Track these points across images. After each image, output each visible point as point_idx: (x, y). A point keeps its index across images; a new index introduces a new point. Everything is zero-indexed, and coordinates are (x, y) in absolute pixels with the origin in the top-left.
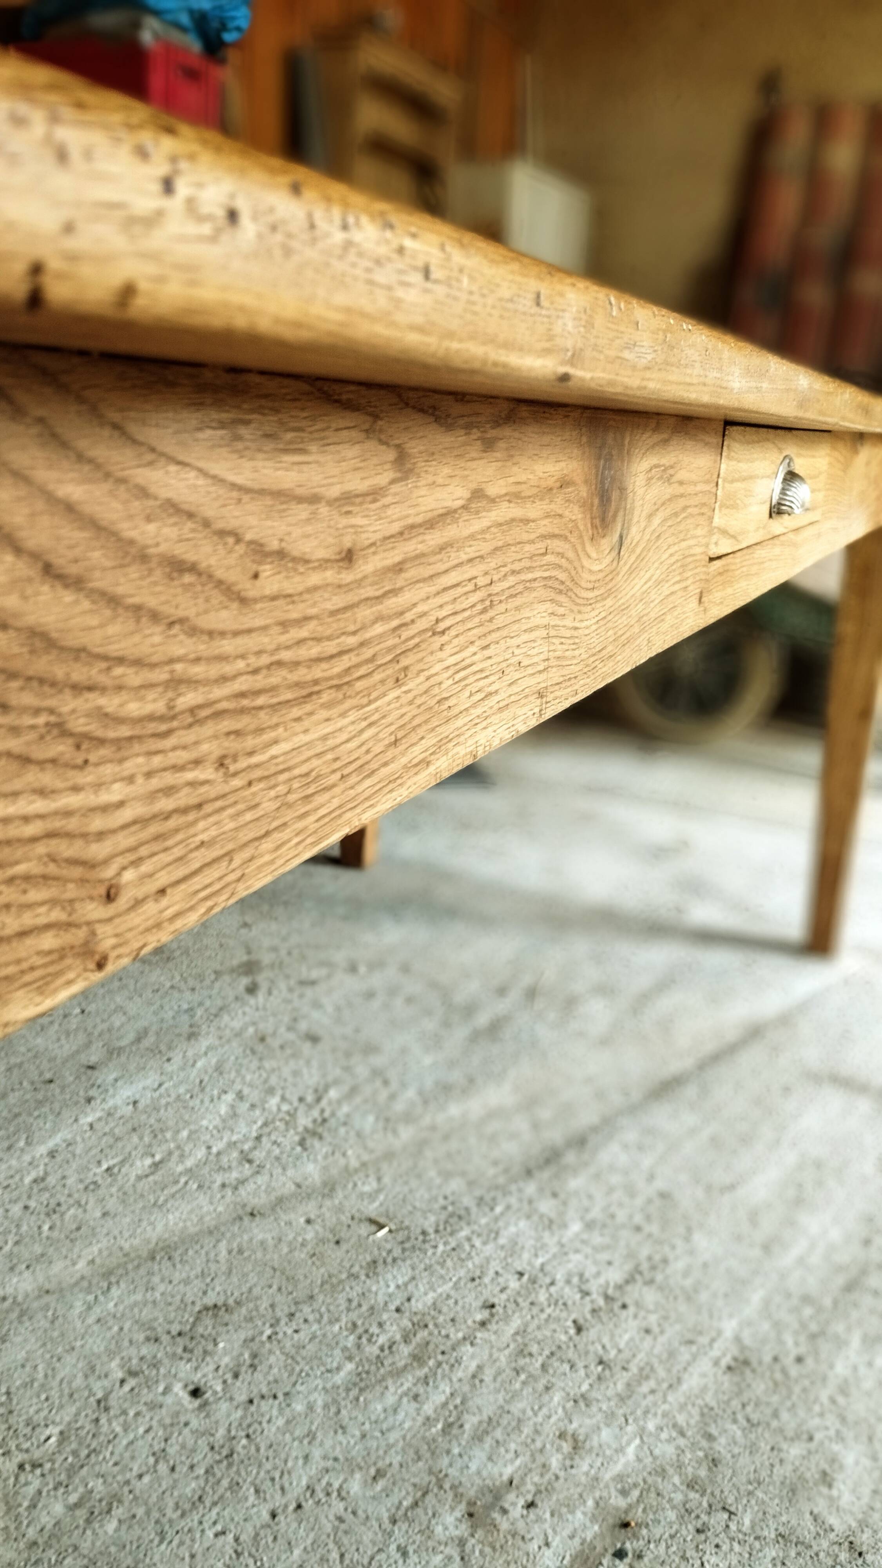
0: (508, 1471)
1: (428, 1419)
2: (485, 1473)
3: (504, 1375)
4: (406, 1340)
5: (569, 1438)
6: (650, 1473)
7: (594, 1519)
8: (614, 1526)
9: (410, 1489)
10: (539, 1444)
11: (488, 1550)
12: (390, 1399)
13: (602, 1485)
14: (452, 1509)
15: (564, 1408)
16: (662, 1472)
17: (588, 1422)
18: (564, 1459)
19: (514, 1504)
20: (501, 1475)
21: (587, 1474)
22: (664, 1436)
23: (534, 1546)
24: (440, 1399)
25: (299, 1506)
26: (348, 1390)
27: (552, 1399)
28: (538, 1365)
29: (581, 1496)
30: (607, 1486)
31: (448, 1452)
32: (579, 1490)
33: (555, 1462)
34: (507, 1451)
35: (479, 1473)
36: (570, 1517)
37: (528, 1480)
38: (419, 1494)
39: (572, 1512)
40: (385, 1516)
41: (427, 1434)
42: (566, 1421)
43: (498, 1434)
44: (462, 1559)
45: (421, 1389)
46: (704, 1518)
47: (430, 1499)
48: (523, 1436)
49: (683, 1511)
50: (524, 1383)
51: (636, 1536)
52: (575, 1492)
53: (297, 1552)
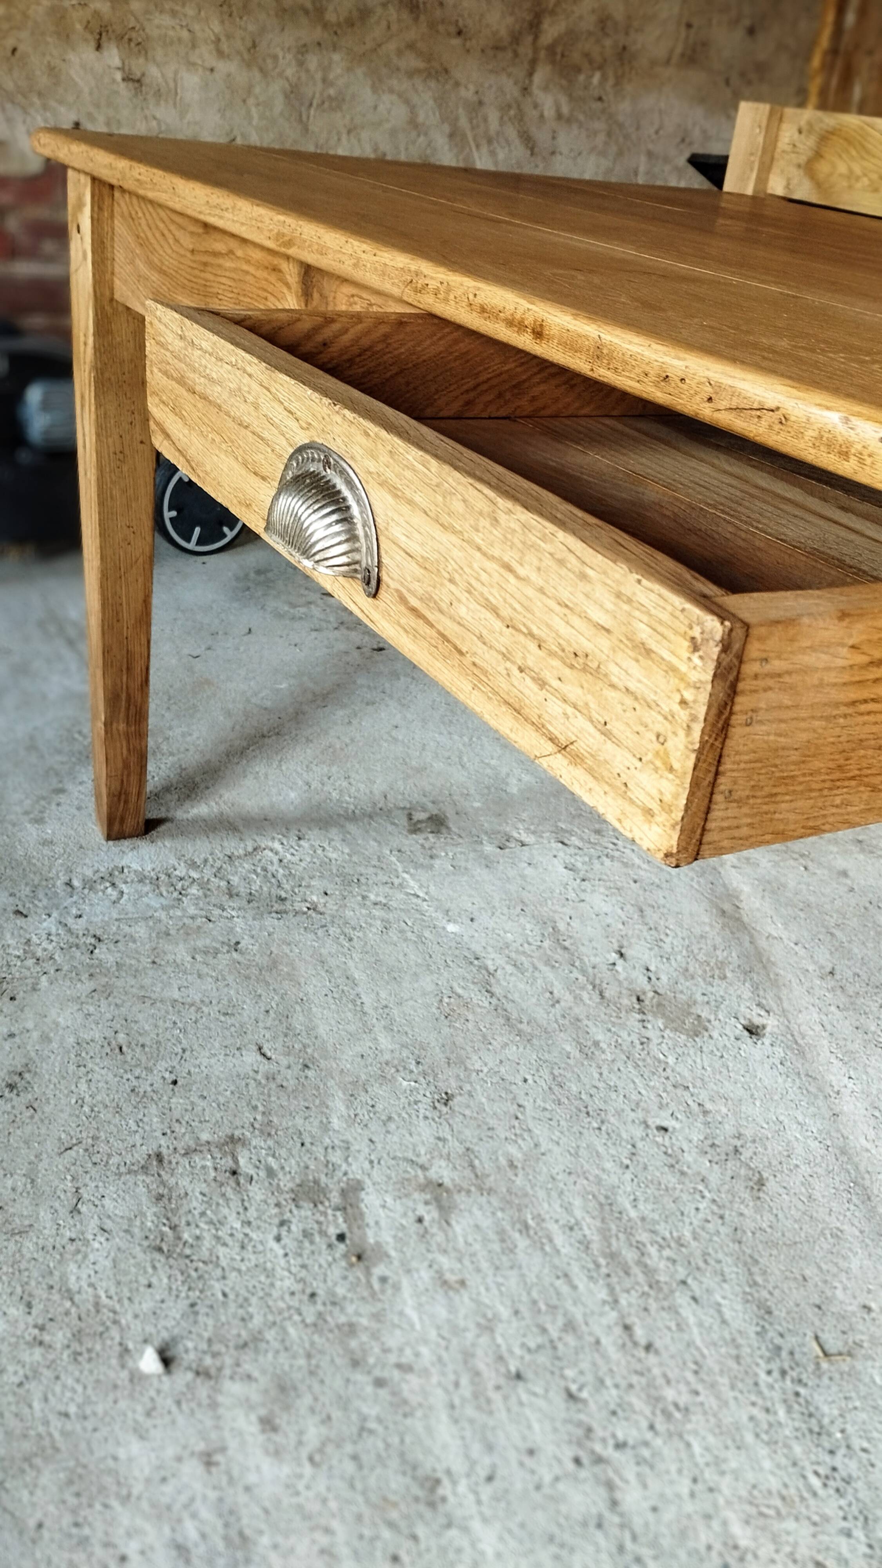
0: (458, 1229)
1: (543, 1220)
2: (466, 1214)
3: (554, 1296)
4: (641, 1264)
5: (457, 1286)
6: (384, 1310)
7: (378, 1243)
8: (364, 1251)
9: (487, 1172)
10: (466, 1262)
11: (407, 1176)
12: (578, 1213)
13: (401, 1272)
14: (453, 1180)
15: (487, 1306)
16: (377, 1317)
17: (463, 1311)
18: (441, 1268)
19: (429, 1212)
20: (458, 1222)
21: (417, 1270)
23: (389, 1200)
24: (559, 1240)
25: (516, 1118)
26: (607, 1197)
27: (505, 1306)
28: (549, 1326)
29: (402, 1252)
30: (397, 1274)
31: (502, 1210)
32: (408, 1255)
33: (444, 1261)
34: (475, 1240)
35: (470, 1212)
36: (392, 1233)
37: (441, 1234)
38: (479, 1173)
39: (395, 1237)
40: (476, 1148)
41: (528, 1211)
42: (474, 1297)
43: (496, 1247)
44: (412, 1161)
45: (578, 1235)
46: (320, 1307)
47: (468, 1172)
48: (482, 1261)
49: (337, 1300)
50: (535, 1302)
51: (345, 1256)
52: (408, 1251)
53: (484, 1100)
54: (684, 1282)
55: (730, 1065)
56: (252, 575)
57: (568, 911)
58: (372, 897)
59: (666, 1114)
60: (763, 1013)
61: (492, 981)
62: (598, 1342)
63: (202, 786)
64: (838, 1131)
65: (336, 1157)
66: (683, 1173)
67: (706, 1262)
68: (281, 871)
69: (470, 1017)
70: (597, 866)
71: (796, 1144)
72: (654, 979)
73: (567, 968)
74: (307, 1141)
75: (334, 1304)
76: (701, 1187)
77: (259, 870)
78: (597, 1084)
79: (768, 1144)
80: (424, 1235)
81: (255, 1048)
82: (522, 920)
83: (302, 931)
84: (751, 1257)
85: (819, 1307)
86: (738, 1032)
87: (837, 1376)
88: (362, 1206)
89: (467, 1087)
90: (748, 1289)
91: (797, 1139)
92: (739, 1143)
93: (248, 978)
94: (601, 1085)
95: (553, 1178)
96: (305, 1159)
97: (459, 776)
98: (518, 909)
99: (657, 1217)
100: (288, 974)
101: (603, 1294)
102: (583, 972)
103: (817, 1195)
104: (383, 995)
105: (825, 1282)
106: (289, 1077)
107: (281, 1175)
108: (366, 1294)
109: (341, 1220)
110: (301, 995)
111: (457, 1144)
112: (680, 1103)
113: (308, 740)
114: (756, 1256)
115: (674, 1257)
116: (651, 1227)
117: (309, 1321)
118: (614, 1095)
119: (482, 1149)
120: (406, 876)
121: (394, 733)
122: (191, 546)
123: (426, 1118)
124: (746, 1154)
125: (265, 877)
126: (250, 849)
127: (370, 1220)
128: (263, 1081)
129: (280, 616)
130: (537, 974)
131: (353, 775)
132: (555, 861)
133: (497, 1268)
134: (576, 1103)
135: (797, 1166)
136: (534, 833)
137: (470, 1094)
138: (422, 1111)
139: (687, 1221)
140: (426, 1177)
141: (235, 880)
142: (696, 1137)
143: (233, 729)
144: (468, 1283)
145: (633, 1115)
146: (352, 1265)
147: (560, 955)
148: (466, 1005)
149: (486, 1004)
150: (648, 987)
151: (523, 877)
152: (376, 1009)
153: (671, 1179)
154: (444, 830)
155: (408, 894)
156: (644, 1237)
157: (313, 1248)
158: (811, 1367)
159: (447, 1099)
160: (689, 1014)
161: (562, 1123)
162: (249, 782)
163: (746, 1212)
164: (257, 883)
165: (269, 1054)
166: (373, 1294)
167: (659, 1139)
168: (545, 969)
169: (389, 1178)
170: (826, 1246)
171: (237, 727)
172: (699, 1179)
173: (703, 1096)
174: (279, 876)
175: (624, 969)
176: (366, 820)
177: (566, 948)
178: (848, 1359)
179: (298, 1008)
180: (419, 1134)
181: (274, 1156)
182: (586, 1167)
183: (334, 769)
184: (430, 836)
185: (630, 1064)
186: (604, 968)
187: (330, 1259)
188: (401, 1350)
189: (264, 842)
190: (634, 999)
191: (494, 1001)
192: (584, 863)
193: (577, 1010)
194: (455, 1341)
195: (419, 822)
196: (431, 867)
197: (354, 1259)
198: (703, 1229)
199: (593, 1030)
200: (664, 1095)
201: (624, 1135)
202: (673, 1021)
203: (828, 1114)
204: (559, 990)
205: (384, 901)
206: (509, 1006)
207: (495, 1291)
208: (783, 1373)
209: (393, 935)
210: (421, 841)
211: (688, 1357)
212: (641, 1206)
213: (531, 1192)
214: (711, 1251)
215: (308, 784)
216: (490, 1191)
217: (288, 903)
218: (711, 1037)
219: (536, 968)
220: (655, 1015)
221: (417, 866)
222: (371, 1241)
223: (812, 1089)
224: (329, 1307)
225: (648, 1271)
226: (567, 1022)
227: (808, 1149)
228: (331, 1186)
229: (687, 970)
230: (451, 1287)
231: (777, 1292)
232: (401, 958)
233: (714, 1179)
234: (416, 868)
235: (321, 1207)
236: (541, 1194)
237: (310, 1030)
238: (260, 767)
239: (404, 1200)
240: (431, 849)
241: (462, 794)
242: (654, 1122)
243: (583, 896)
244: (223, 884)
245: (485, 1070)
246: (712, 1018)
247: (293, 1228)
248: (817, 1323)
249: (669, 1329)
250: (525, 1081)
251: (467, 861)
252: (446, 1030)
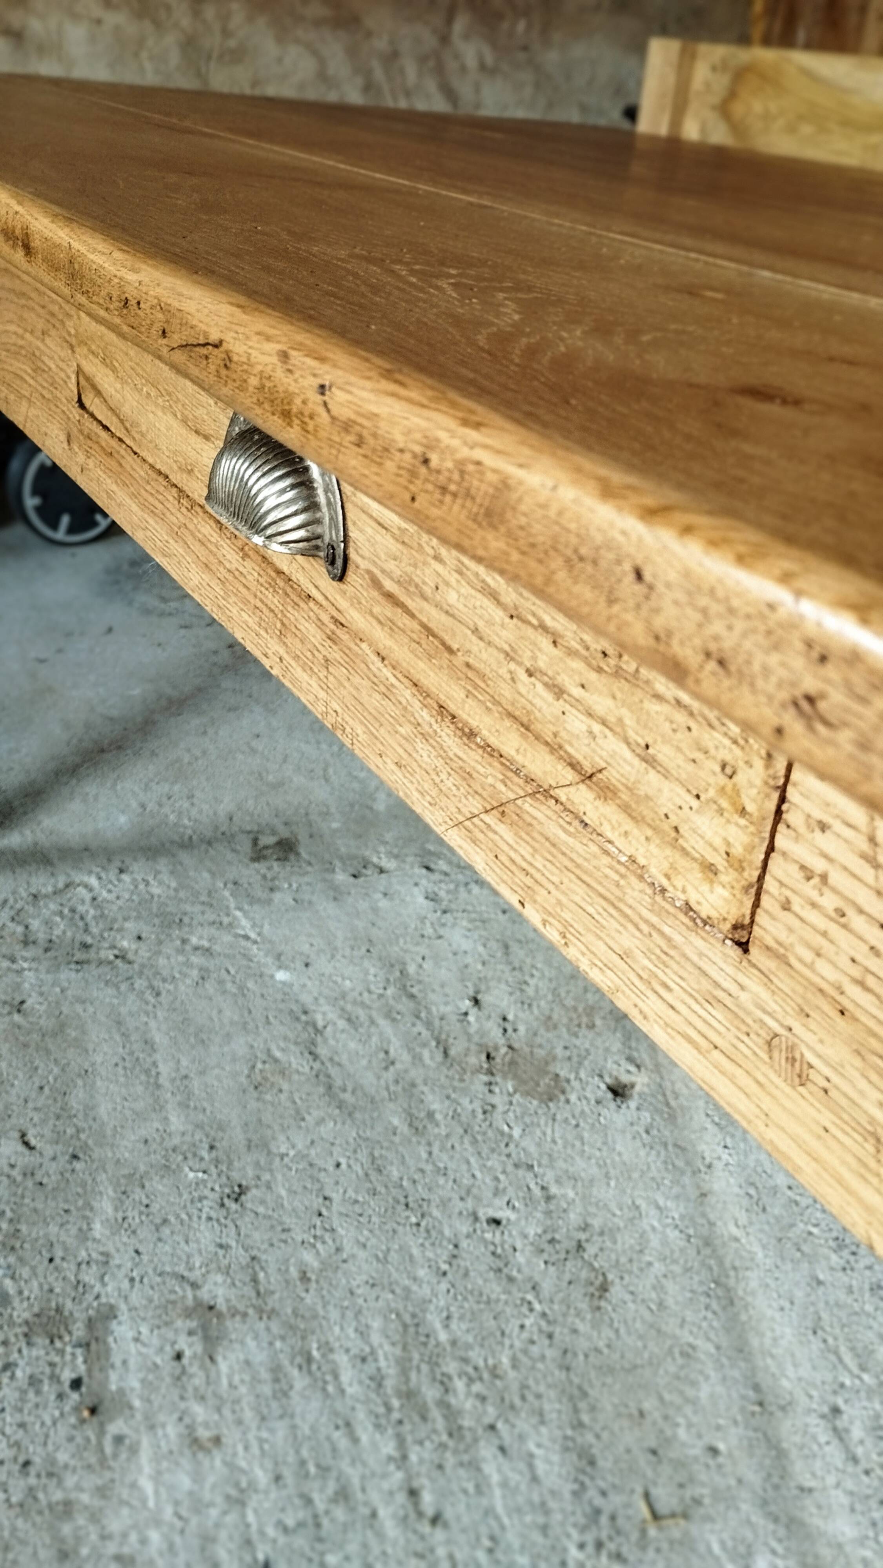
0: (223, 1366)
1: (331, 1350)
2: (237, 1346)
3: (329, 1454)
4: (443, 1404)
5: (209, 1445)
6: (113, 1481)
7: (121, 1391)
8: (101, 1402)
9: (272, 1288)
10: (226, 1412)
11: (173, 1297)
12: (376, 1338)
13: (142, 1428)
14: (228, 1301)
15: (243, 1471)
16: (102, 1492)
17: (211, 1480)
18: (194, 1421)
19: (190, 1345)
20: (225, 1358)
21: (164, 1426)
22: (133, 1537)
23: (144, 1330)
24: (346, 1376)
25: (320, 1215)
26: (414, 1316)
27: (265, 1470)
28: (316, 1497)
29: (149, 1401)
30: (137, 1431)
31: (283, 1338)
32: (156, 1404)
33: (199, 1411)
34: (242, 1381)
35: (242, 1343)
36: (141, 1375)
37: (201, 1374)
38: (262, 1290)
39: (143, 1381)
40: (264, 1257)
41: (315, 1338)
42: (228, 1459)
43: (267, 1389)
44: (183, 1277)
45: (370, 1368)
46: (32, 1481)
47: (249, 1291)
48: (246, 1409)
49: (55, 1470)
50: (303, 1463)
51: (77, 1409)
52: (157, 1400)
53: (283, 1193)
54: (492, 1427)
55: (586, 1135)
56: (125, 567)
57: (422, 950)
58: (194, 940)
59: (501, 1202)
60: (632, 1069)
61: (319, 1039)
62: (374, 1515)
63: (21, 810)
64: (704, 1215)
65: (89, 1276)
66: (511, 1279)
67: (523, 1398)
68: (92, 912)
69: (285, 1086)
70: (463, 894)
71: (652, 1236)
72: (510, 1030)
73: (409, 1019)
74: (59, 1253)
75: (50, 1475)
76: (530, 1297)
77: (66, 911)
78: (423, 1165)
79: (619, 1237)
80: (179, 1378)
81: (17, 1135)
82: (366, 963)
83: (102, 985)
84: (580, 1388)
85: (654, 1452)
86: (600, 1094)
87: (665, 1546)
88: (110, 1340)
89: (266, 1177)
90: (569, 1432)
91: (654, 1229)
92: (583, 1236)
93: (26, 1046)
94: (429, 1168)
95: (352, 1293)
96: (51, 1279)
97: (320, 793)
98: (364, 950)
99: (470, 1339)
100: (76, 1039)
101: (389, 1448)
102: (429, 1024)
103: (670, 1302)
104: (184, 1062)
105: (666, 1418)
106: (51, 1173)
107: (16, 1302)
108: (93, 1460)
109: (80, 1360)
110: (86, 1066)
111: (241, 1251)
112: (520, 1188)
113: (153, 754)
114: (586, 1387)
115: (485, 1392)
116: (462, 1353)
117: (14, 1500)
118: (441, 1181)
119: (271, 1259)
120: (238, 914)
121: (254, 743)
122: (60, 535)
123: (210, 1219)
124: (591, 1250)
125: (72, 919)
126: (61, 885)
127: (116, 1359)
128: (19, 1178)
129: (147, 611)
130: (373, 1029)
131: (198, 794)
132: (416, 890)
133: (263, 1419)
134: (394, 1192)
135: (650, 1264)
136: (396, 857)
137: (269, 1187)
138: (206, 1210)
139: (507, 1342)
140: (195, 1298)
141: (35, 924)
142: (531, 1231)
143: (68, 744)
144: (224, 1440)
145: (461, 1204)
146: (83, 1421)
147: (405, 1006)
148: (282, 1073)
149: (307, 1069)
150: (501, 1041)
151: (375, 910)
152: (173, 1080)
153: (495, 1289)
154: (292, 857)
155: (237, 936)
156: (451, 1367)
157: (38, 1399)
158: (635, 1536)
159: (239, 1193)
160: (547, 1073)
161: (374, 1219)
162: (76, 806)
163: (581, 1327)
164: (60, 927)
165: (33, 1142)
166: (103, 1461)
167: (488, 1236)
168: (382, 1022)
169: (151, 1301)
170: (672, 1369)
171: (75, 741)
172: (529, 1286)
173: (549, 1177)
174: (89, 918)
175: (478, 1019)
176: (203, 847)
177: (412, 996)
178: (682, 1522)
179: (80, 1082)
180: (198, 1241)
181: (13, 1278)
182: (395, 1275)
183: (177, 788)
184: (275, 865)
185: (467, 1139)
186: (454, 1018)
187: (57, 1413)
188: (125, 1535)
189: (78, 877)
190: (483, 1057)
191: (317, 1065)
192: (448, 892)
193: (416, 1074)
194: (194, 1521)
195: (266, 847)
196: (269, 902)
197: (86, 1414)
198: (525, 1352)
199: (429, 1097)
200: (502, 1177)
201: (447, 1232)
202: (525, 1082)
203: (693, 1194)
204: (396, 1048)
205: (206, 944)
206: (333, 1071)
207: (255, 1450)
208: (599, 1545)
209: (210, 987)
210: (263, 871)
211: (484, 1530)
212: (454, 1325)
213: (321, 1312)
214: (531, 1382)
215: (143, 806)
216: (273, 1313)
217: (92, 951)
218: (568, 1101)
219: (372, 1022)
220: (505, 1077)
221: (253, 900)
222: (113, 1387)
223: (680, 1163)
224: (44, 1480)
225: (451, 1413)
226: (399, 1088)
227: (665, 1242)
228: (77, 1315)
229: (549, 1018)
230: (201, 1448)
231: (605, 1435)
232: (214, 1014)
233: (547, 1286)
234: (251, 904)
235: (58, 1344)
236: (334, 1314)
237: (89, 1109)
238: (90, 788)
239: (163, 1330)
240: (273, 880)
241: (320, 814)
242: (485, 1213)
243: (441, 931)
244: (20, 929)
245: (292, 1153)
246: (572, 1076)
247: (19, 1373)
248: (649, 1473)
249: (465, 1491)
250: (338, 1165)
251: (313, 893)
252: (253, 1105)
